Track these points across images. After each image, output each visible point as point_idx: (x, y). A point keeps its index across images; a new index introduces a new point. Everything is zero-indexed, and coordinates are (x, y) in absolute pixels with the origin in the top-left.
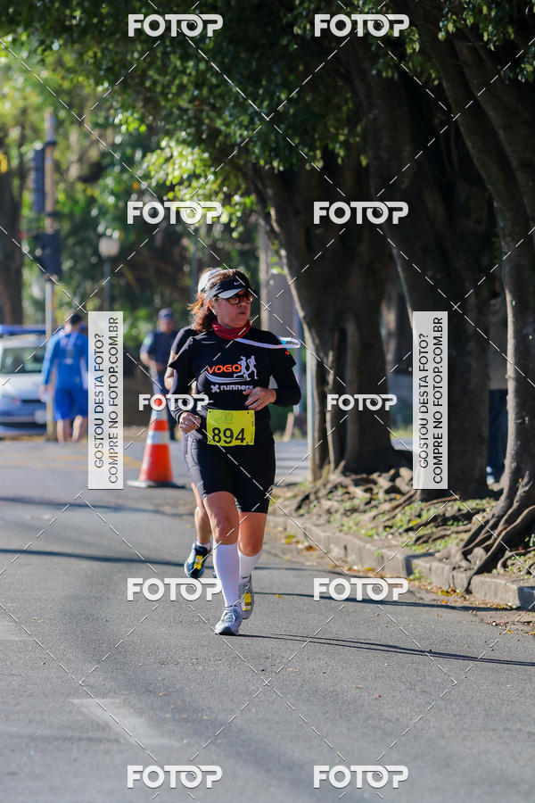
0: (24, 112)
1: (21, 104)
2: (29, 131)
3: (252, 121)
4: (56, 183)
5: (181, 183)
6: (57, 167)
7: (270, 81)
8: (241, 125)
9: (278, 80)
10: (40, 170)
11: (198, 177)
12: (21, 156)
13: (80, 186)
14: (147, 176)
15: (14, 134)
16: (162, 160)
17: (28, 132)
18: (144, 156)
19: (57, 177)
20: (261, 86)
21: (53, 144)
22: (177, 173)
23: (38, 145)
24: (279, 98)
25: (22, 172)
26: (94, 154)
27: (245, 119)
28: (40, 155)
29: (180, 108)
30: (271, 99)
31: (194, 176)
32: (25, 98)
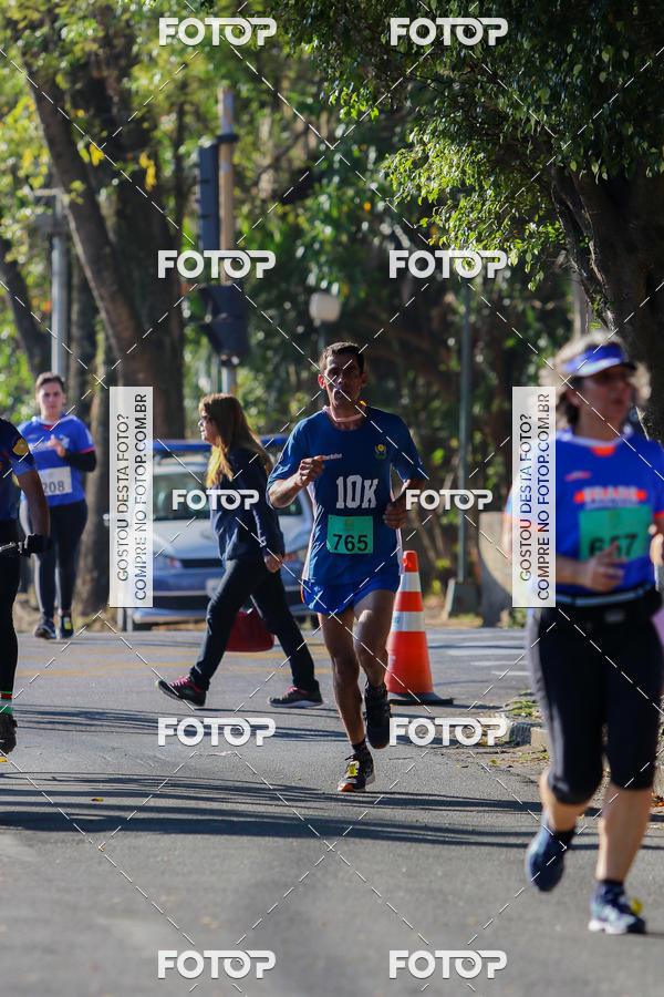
0: (183, 86)
1: (178, 74)
2: (191, 118)
3: (555, 98)
4: (237, 204)
5: (441, 201)
6: (238, 177)
7: (584, 32)
8: (537, 106)
9: (598, 30)
10: (210, 182)
11: (468, 191)
12: (179, 159)
13: (275, 208)
14: (386, 192)
15: (168, 123)
16: (408, 165)
17: (189, 119)
18: (380, 158)
19: (237, 192)
20: (570, 40)
21: (231, 139)
22: (434, 185)
23: (206, 142)
24: (599, 58)
25: (180, 187)
26: (298, 155)
27: (544, 95)
28: (210, 157)
29: (438, 78)
30: (587, 60)
31: (463, 189)
32: (186, 65)
